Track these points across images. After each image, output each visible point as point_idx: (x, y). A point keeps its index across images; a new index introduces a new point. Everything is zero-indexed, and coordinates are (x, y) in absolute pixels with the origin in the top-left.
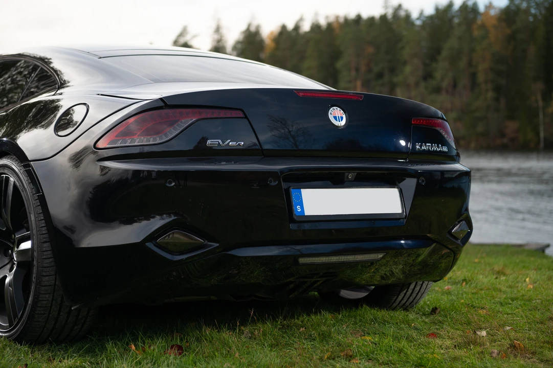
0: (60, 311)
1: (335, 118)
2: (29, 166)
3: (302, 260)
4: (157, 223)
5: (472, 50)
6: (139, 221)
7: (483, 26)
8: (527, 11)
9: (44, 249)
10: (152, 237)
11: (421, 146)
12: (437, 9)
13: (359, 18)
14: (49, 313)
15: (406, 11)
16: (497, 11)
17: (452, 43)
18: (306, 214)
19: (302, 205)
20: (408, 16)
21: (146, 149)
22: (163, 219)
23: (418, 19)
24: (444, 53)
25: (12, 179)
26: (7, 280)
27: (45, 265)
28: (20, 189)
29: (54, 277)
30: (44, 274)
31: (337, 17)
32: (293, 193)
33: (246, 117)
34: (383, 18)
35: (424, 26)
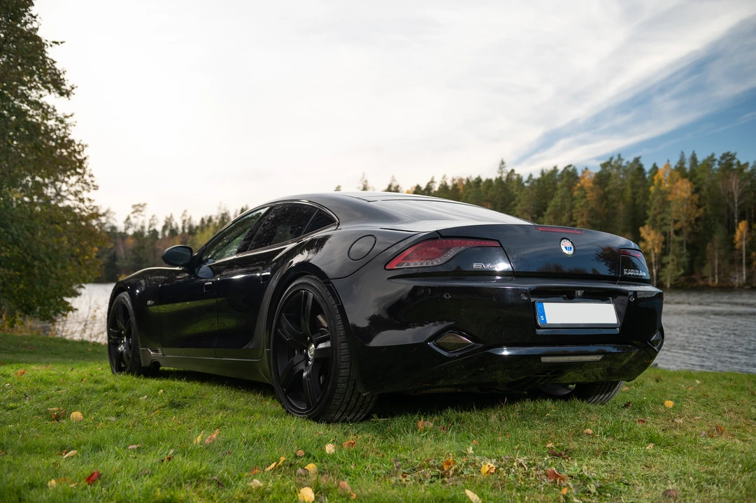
0: (351, 397)
1: (566, 248)
2: (330, 283)
3: (544, 359)
4: (432, 329)
5: (572, 207)
6: (414, 326)
7: (582, 188)
8: (617, 176)
9: (342, 348)
10: (434, 338)
11: (627, 272)
12: (543, 173)
13: (479, 180)
14: (344, 399)
15: (518, 175)
16: (593, 176)
17: (555, 202)
18: (548, 322)
19: (544, 314)
20: (520, 179)
21: (420, 271)
22: (435, 325)
23: (527, 182)
24: (549, 210)
25: (311, 295)
26: (304, 374)
27: (343, 360)
28: (319, 301)
29: (349, 370)
30: (342, 367)
31: (461, 180)
32: (538, 306)
33: (501, 246)
34: (499, 180)
35: (531, 188)
